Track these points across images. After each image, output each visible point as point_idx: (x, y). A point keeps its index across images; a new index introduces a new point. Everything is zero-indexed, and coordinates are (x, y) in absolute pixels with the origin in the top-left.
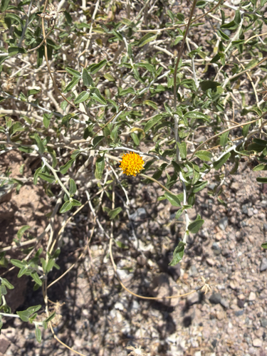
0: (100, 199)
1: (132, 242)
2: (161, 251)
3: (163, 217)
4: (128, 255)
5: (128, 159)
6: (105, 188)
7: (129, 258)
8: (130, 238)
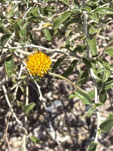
0: (15, 94)
1: (49, 133)
2: (77, 141)
3: (78, 108)
4: (46, 146)
5: (34, 59)
6: (19, 83)
7: (47, 148)
8: (48, 129)
